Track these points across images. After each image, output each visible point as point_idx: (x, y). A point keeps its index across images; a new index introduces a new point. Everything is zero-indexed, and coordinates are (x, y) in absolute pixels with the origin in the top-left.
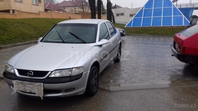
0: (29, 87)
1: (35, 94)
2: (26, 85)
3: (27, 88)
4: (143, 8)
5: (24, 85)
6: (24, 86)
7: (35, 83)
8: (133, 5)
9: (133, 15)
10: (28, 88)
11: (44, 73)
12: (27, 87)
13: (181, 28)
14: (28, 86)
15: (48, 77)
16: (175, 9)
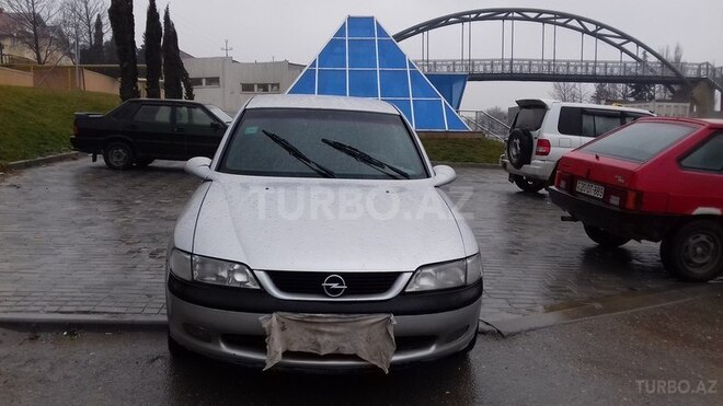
0: (331, 334)
1: (354, 357)
2: (322, 328)
3: (323, 339)
4: (313, 65)
5: (314, 327)
6: (311, 331)
7: (365, 316)
8: (231, 49)
9: (252, 85)
10: (326, 338)
11: (386, 280)
12: (322, 333)
13: (439, 139)
14: (333, 329)
15: (403, 293)
16: (415, 74)
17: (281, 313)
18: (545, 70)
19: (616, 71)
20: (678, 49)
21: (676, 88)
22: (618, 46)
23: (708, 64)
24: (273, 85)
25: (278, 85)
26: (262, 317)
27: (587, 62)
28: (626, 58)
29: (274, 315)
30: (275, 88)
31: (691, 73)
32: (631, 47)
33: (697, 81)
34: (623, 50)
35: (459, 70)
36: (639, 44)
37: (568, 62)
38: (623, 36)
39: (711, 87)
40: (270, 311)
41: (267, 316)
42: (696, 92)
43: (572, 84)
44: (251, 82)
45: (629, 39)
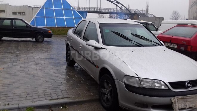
4: (43, 7)
16: (74, 11)
17: (177, 97)
18: (98, 10)
19: (115, 11)
20: (129, 6)
21: (130, 16)
22: (116, 5)
23: (137, 10)
24: (23, 13)
25: (25, 13)
26: (172, 99)
27: (109, 9)
28: (118, 8)
29: (175, 97)
30: (24, 14)
31: (133, 12)
32: (119, 5)
33: (134, 14)
34: (117, 6)
35: (86, 10)
36: (121, 4)
37: (104, 8)
38: (117, 2)
39: (138, 15)
40: (174, 96)
41: (174, 98)
42: (135, 17)
43: (103, 14)
44: (15, 12)
45: (119, 3)
